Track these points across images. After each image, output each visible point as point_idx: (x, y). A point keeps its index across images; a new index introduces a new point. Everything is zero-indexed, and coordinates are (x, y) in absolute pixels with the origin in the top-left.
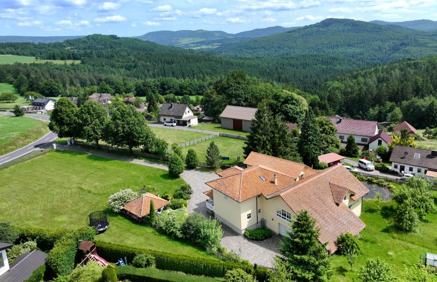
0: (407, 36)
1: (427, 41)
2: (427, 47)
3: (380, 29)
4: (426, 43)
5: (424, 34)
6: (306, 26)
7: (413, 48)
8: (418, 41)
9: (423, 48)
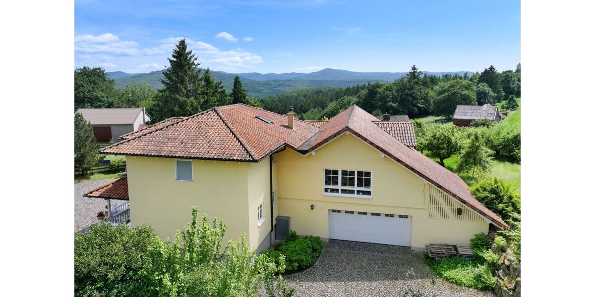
0: (246, 84)
1: (261, 88)
2: (262, 93)
3: (224, 77)
4: (261, 90)
5: (258, 83)
6: (152, 72)
7: (252, 94)
8: (255, 88)
9: (260, 94)
